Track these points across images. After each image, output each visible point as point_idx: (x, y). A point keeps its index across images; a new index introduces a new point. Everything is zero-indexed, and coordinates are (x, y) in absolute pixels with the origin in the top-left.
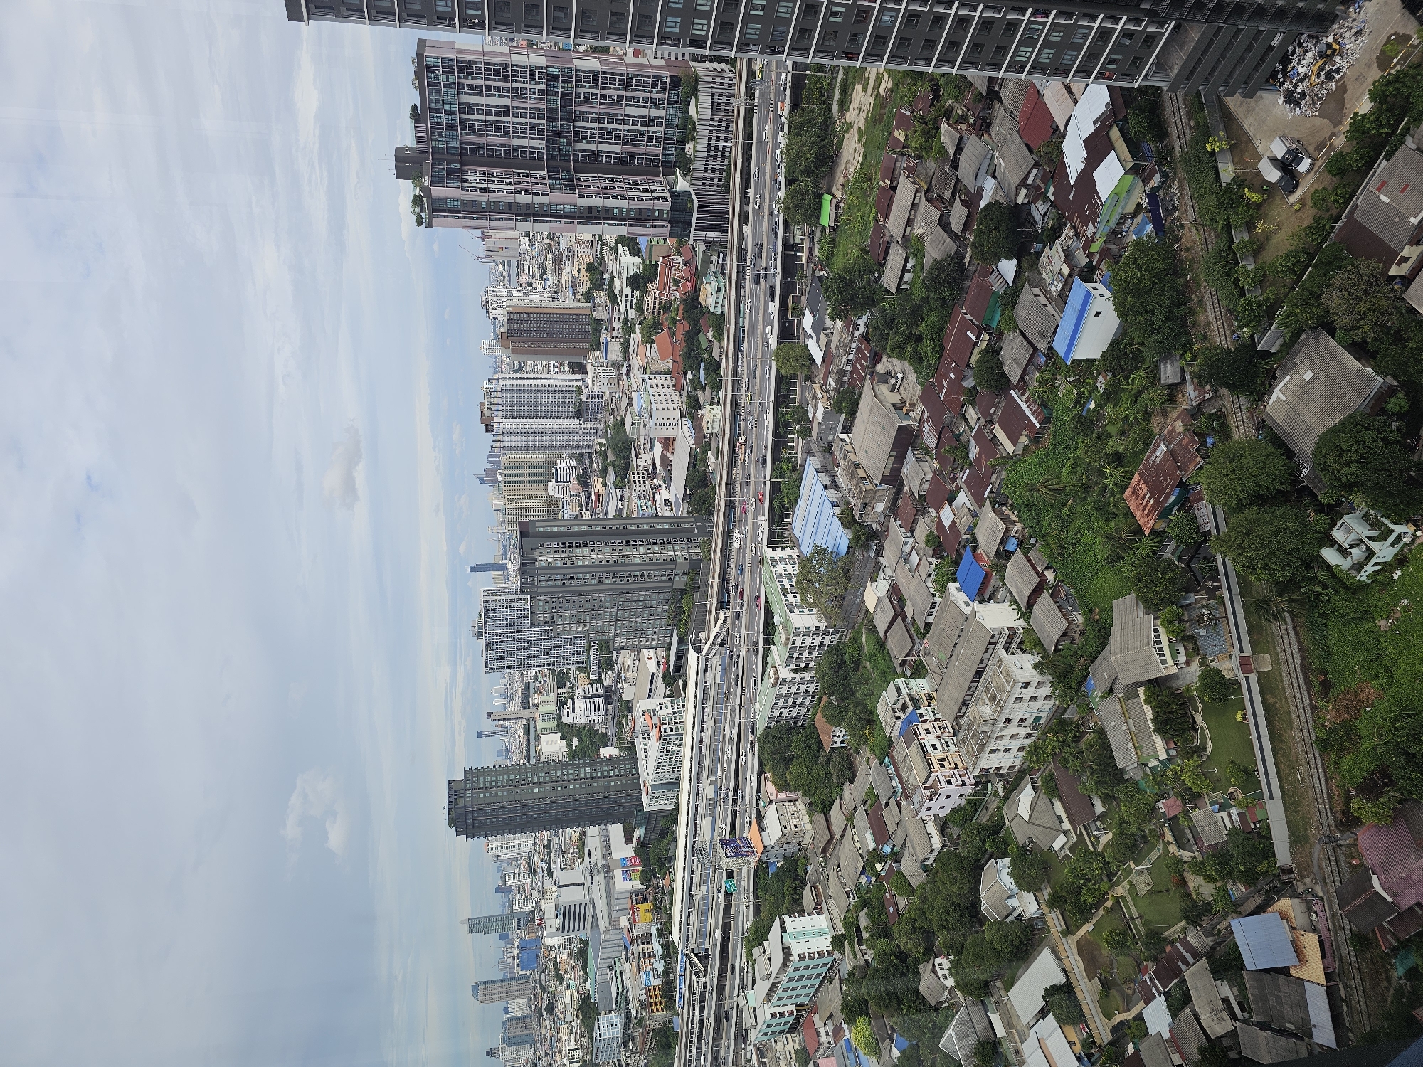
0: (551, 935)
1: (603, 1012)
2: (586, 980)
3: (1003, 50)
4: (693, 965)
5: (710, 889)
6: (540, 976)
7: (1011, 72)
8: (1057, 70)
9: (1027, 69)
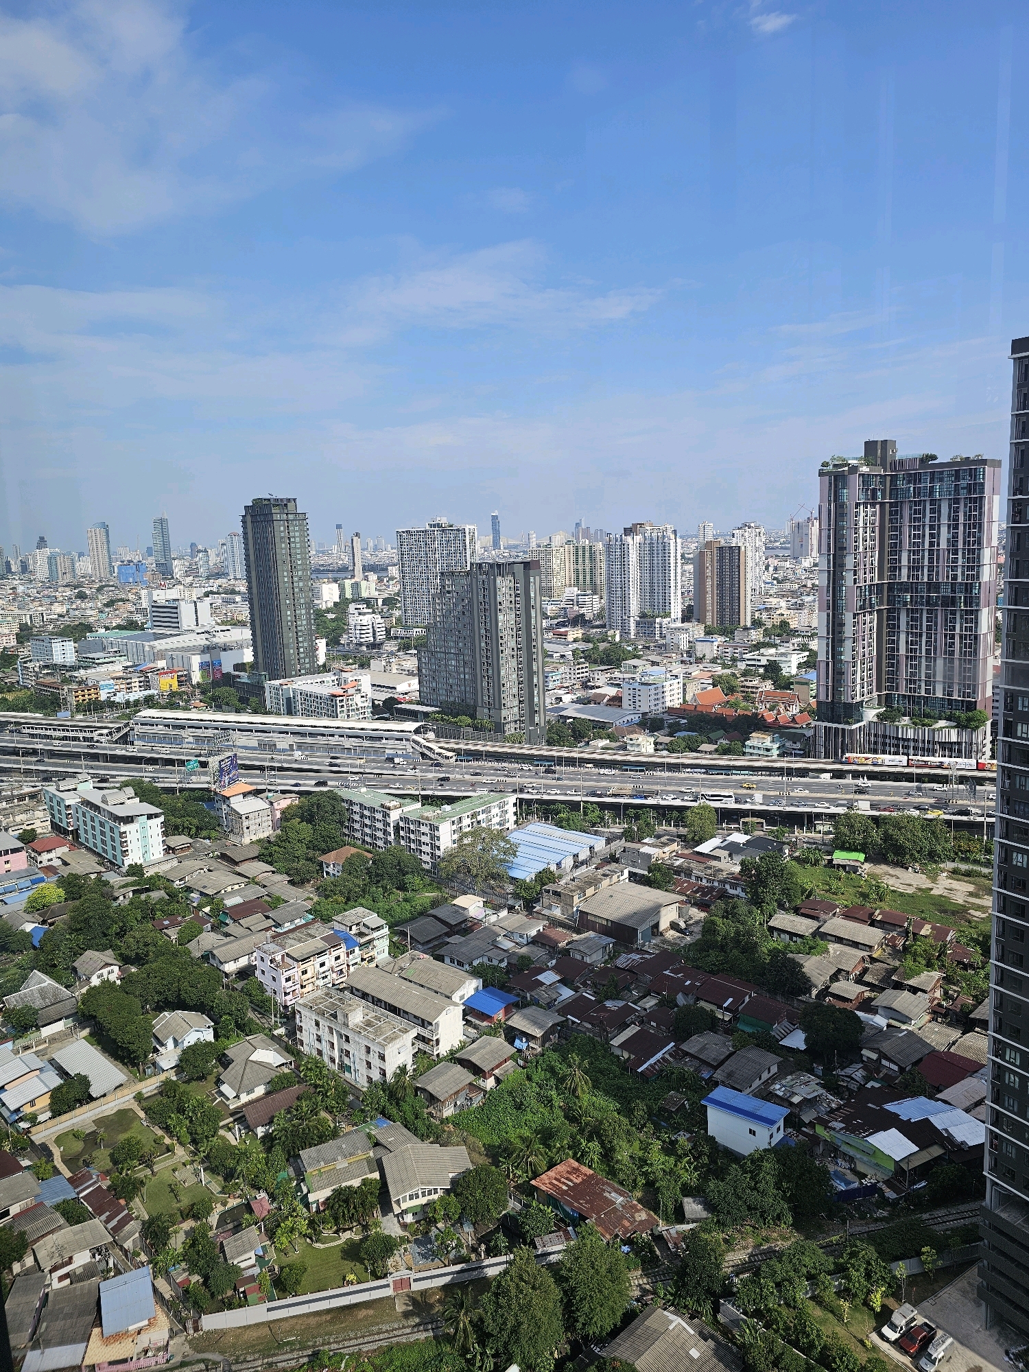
0: (150, 595)
1: (76, 645)
2: (107, 628)
4: (119, 729)
5: (190, 746)
6: (112, 586)
7: (994, 1043)
8: (998, 1091)
9: (998, 1060)
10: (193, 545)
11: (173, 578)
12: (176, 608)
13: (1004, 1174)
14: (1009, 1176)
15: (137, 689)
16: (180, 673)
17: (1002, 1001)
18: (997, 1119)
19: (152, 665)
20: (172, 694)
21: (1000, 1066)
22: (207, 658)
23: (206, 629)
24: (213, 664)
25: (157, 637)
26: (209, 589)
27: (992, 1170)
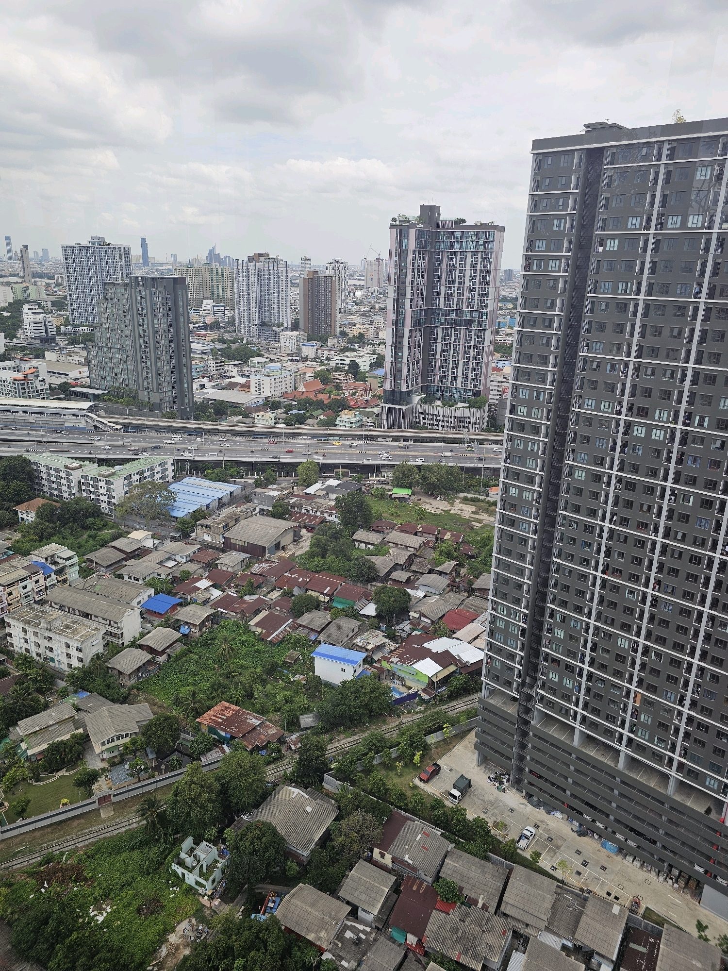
3: (505, 597)
7: (492, 603)
8: (492, 631)
13: (493, 678)
17: (498, 577)
18: (491, 647)
21: (494, 616)
27: (487, 676)
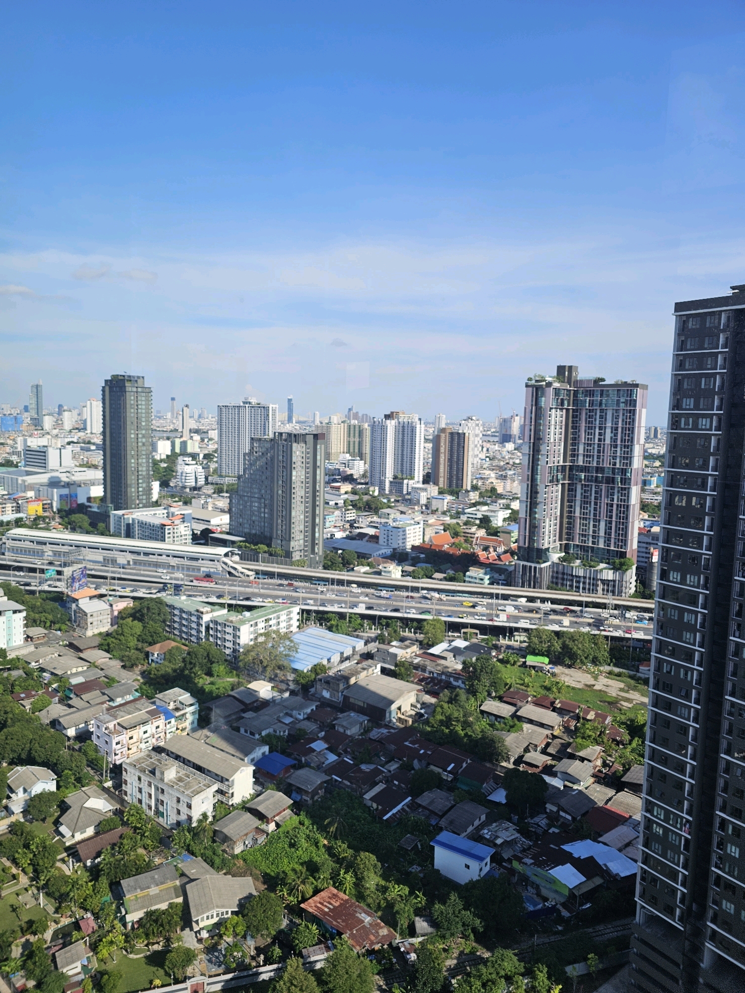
0: (25, 441)
3: (661, 797)
5: (49, 558)
7: (646, 804)
8: (648, 838)
9: (648, 815)
10: (60, 406)
11: (42, 429)
12: (45, 452)
13: (649, 900)
14: (653, 901)
15: (10, 512)
16: (45, 502)
17: (652, 771)
18: (646, 859)
19: (23, 494)
20: (38, 518)
21: (649, 820)
22: (65, 491)
23: (68, 470)
24: (71, 496)
25: (28, 473)
26: (71, 440)
27: (642, 896)
